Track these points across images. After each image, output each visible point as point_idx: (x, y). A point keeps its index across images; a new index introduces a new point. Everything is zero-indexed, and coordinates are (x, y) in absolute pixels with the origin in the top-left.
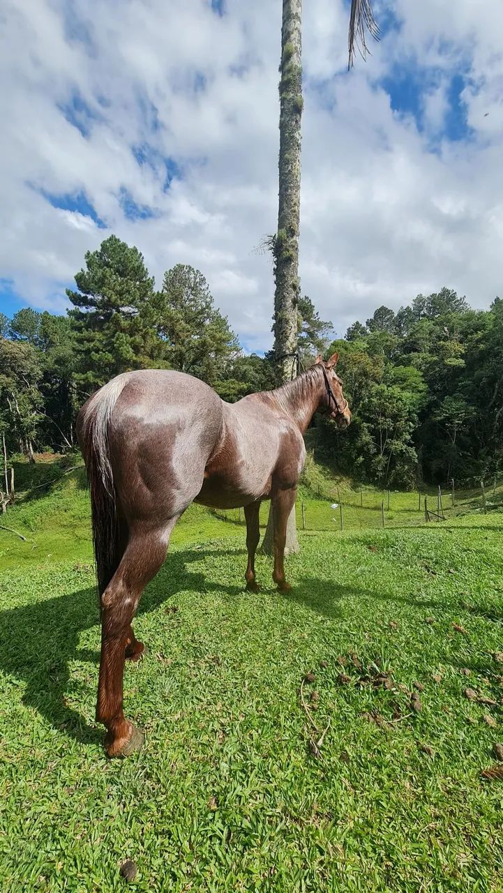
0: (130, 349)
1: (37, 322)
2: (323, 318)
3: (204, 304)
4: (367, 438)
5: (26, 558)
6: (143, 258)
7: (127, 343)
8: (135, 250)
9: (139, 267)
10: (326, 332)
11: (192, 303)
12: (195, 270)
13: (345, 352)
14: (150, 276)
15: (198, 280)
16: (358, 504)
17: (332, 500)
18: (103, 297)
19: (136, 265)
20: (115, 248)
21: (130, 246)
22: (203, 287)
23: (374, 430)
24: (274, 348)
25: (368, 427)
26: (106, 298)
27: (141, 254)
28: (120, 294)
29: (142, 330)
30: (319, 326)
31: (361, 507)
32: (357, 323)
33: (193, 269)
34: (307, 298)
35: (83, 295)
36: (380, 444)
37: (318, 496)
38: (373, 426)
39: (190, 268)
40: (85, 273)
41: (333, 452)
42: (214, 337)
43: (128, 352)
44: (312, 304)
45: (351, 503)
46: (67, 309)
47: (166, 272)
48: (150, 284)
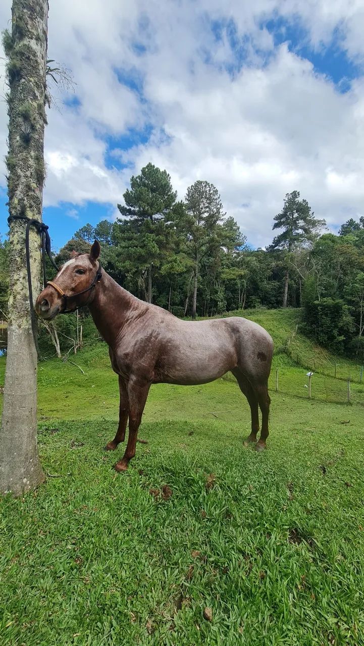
0: (156, 245)
1: (110, 229)
2: (317, 217)
3: (215, 210)
4: (348, 319)
5: (80, 386)
6: (170, 178)
7: (153, 240)
8: (165, 172)
9: (165, 185)
10: (319, 228)
11: (207, 209)
12: (210, 184)
13: (331, 244)
14: (173, 191)
15: (212, 192)
16: (333, 375)
17: (308, 369)
18: (140, 208)
19: (163, 184)
20: (151, 172)
21: (162, 170)
22: (216, 197)
23: (355, 312)
24: (273, 243)
25: (349, 309)
26: (142, 209)
27: (169, 175)
28: (151, 205)
29: (165, 231)
30: (314, 223)
31: (335, 378)
32: (351, 220)
33: (209, 184)
34: (304, 201)
35: (128, 208)
36: (359, 325)
37: (298, 363)
38: (354, 308)
39: (206, 182)
40: (129, 192)
41: (314, 329)
42: (221, 234)
43: (154, 247)
44: (309, 206)
45: (326, 373)
46: (117, 218)
47: (189, 188)
48: (173, 197)
